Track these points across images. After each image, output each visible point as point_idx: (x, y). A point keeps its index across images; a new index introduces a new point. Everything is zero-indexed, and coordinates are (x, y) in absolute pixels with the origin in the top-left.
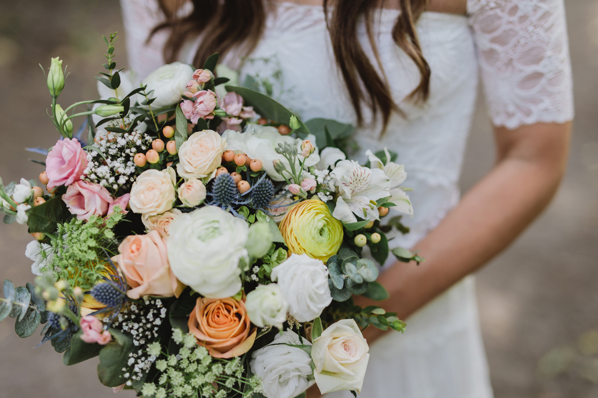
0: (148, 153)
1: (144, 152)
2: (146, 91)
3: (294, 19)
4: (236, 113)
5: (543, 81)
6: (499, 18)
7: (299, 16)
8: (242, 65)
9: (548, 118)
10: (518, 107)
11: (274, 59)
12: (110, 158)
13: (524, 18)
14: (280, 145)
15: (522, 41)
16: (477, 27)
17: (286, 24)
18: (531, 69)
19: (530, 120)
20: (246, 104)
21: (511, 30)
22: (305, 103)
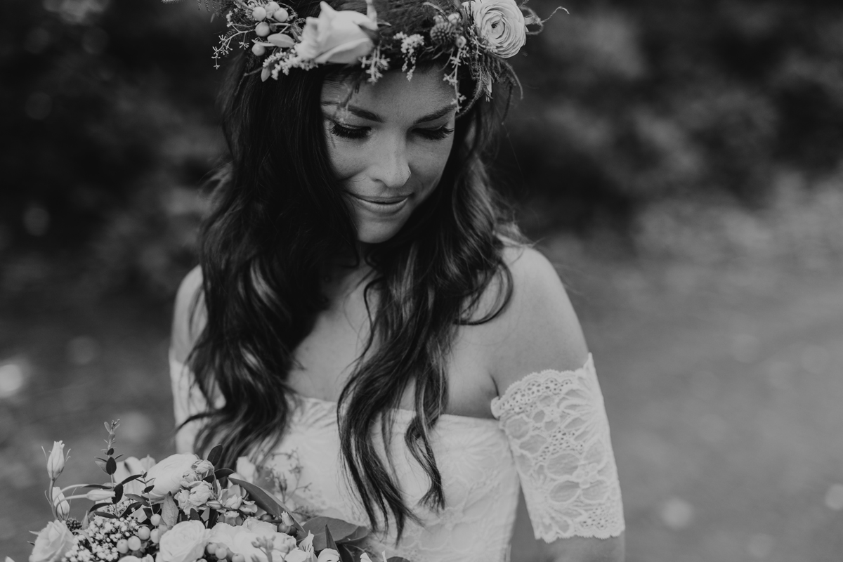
0: (130, 539)
1: (127, 538)
2: (147, 479)
3: (319, 415)
4: (235, 507)
5: (579, 492)
6: (526, 423)
7: (324, 413)
8: (264, 460)
9: (586, 533)
10: (552, 518)
11: (295, 455)
12: (97, 543)
13: (551, 424)
14: (258, 539)
15: (551, 448)
16: (507, 432)
17: (311, 420)
18: (563, 478)
19: (567, 535)
20: (250, 498)
21: (538, 435)
22: (323, 503)
